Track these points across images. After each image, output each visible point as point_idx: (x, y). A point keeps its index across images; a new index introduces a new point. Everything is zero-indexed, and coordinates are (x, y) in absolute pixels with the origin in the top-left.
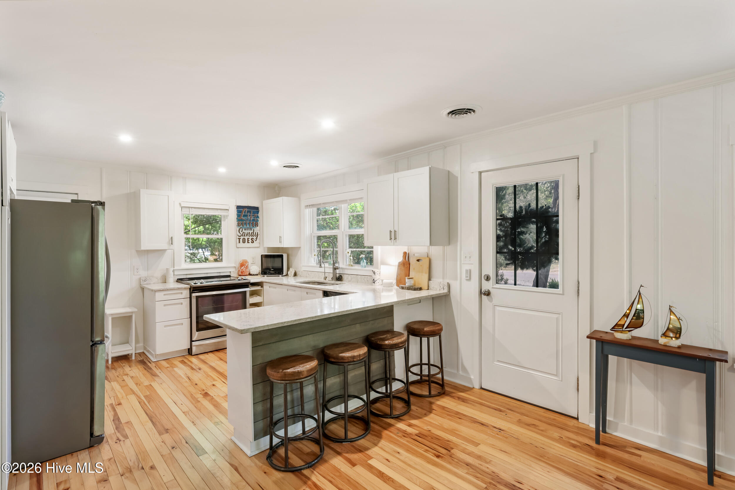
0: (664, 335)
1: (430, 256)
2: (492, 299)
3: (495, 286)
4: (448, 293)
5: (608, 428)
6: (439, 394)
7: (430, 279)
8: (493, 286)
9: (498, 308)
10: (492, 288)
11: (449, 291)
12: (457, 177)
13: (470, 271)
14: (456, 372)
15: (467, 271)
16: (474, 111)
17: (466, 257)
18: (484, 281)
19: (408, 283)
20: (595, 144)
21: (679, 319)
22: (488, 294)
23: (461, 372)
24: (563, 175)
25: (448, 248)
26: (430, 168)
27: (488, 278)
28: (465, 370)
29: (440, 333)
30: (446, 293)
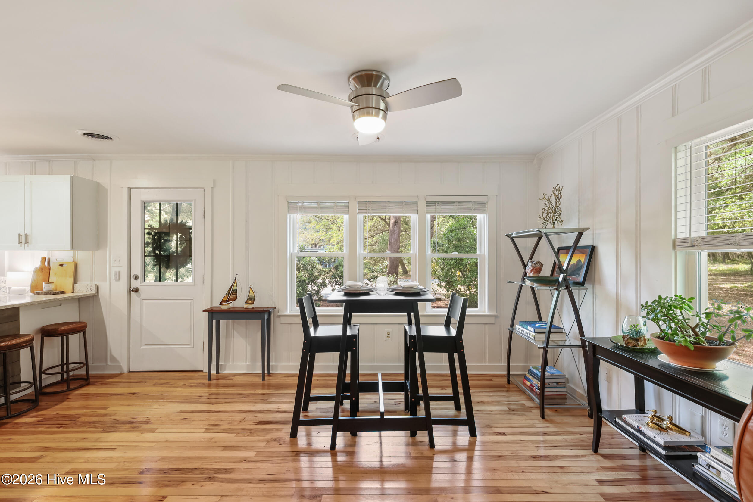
0: (246, 303)
1: (76, 261)
2: (140, 294)
3: (142, 284)
4: (97, 294)
5: (221, 370)
6: (80, 386)
7: (75, 282)
8: (141, 283)
9: (145, 302)
10: (140, 285)
11: (98, 292)
12: (106, 190)
13: (120, 272)
14: (104, 364)
15: (116, 273)
16: (111, 139)
17: (115, 260)
18: (132, 280)
19: (46, 287)
20: (214, 182)
21: (254, 292)
22: (137, 290)
23: (109, 364)
24: (195, 200)
25: (97, 253)
26: (72, 178)
27: (136, 278)
28: (114, 359)
29: (84, 330)
30: (94, 294)
